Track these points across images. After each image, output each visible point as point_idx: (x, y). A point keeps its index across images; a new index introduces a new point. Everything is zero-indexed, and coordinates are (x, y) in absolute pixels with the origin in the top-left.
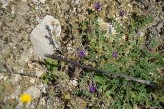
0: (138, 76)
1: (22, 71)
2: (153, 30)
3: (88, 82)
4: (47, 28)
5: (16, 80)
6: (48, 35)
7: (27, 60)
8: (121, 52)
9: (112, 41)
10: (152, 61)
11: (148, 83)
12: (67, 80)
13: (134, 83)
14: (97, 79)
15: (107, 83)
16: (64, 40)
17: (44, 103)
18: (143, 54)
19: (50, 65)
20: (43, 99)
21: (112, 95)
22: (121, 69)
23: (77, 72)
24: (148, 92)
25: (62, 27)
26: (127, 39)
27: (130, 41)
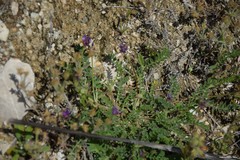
0: (153, 140)
2: (173, 69)
3: (81, 154)
4: (13, 78)
6: (15, 89)
9: (113, 89)
10: (175, 114)
11: (169, 148)
12: (49, 153)
13: (149, 150)
14: (94, 148)
15: (108, 153)
16: (40, 93)
18: (159, 106)
19: (21, 132)
22: (128, 129)
23: (62, 141)
25: (36, 75)
26: (135, 83)
27: (141, 87)
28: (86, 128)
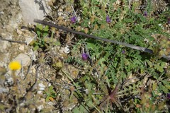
0: (133, 43)
1: (11, 38)
3: (81, 49)
5: (5, 47)
7: (16, 26)
9: (106, 6)
10: (147, 26)
11: (143, 50)
12: (59, 47)
13: (128, 50)
14: (90, 46)
15: (100, 50)
16: (54, 5)
17: (34, 71)
18: (138, 20)
19: (40, 31)
20: (33, 67)
21: (105, 63)
22: (115, 35)
23: (69, 38)
24: (143, 60)
26: (121, 3)
27: (125, 6)
28: (86, 31)
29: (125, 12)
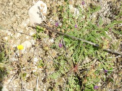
0: (89, 40)
1: (22, 32)
2: (101, 15)
3: (60, 41)
4: (39, 8)
5: (18, 36)
6: (39, 12)
7: (26, 25)
8: (82, 25)
9: (77, 19)
10: (99, 32)
11: (95, 44)
12: (48, 39)
13: (87, 44)
14: (65, 40)
15: (71, 42)
16: (48, 15)
17: (33, 50)
18: (94, 28)
19: (39, 29)
20: (33, 49)
21: (73, 50)
22: (80, 35)
23: (54, 35)
24: (94, 50)
25: (48, 8)
26: (86, 18)
27: (88, 20)
28: (63, 31)
29: (87, 23)
